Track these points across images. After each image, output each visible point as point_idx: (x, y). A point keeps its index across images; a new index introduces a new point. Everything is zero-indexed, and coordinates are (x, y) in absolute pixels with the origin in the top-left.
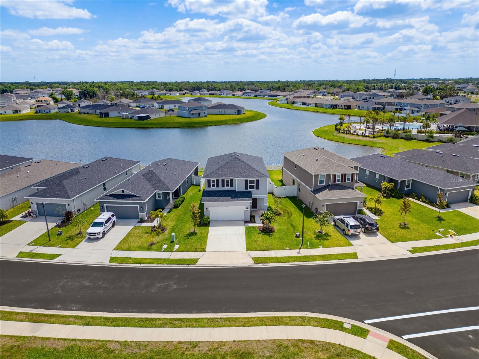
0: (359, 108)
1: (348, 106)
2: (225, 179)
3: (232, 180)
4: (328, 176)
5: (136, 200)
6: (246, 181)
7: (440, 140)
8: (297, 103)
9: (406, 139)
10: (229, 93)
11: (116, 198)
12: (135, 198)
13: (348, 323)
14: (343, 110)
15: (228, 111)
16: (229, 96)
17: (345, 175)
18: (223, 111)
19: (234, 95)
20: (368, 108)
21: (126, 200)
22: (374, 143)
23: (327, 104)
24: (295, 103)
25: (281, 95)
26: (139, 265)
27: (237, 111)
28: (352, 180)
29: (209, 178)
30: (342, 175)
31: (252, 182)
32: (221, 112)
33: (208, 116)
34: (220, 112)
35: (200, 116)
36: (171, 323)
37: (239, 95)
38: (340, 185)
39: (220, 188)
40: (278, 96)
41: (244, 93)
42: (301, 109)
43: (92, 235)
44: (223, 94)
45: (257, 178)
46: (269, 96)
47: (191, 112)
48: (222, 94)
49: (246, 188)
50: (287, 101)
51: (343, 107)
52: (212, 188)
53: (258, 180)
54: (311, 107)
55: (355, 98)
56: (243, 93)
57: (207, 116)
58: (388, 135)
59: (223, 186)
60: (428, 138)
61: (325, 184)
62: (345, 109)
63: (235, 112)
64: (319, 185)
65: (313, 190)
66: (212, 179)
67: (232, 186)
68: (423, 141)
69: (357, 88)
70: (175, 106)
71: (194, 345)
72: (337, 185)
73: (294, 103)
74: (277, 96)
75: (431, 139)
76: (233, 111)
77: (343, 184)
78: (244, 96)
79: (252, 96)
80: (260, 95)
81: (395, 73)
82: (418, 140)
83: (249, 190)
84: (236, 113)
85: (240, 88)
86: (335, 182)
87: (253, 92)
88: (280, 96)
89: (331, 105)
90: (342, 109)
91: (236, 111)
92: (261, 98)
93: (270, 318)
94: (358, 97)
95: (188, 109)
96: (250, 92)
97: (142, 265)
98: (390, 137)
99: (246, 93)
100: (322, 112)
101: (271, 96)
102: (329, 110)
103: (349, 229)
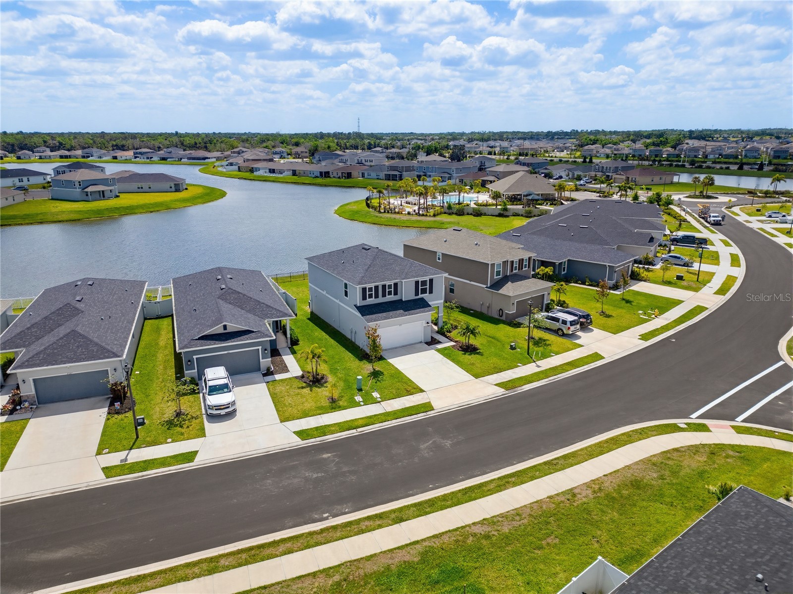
0: (363, 176)
1: (348, 173)
2: (387, 283)
3: (396, 285)
4: (505, 263)
5: (258, 339)
6: (417, 283)
7: (516, 213)
8: (258, 169)
9: (474, 216)
10: (105, 155)
11: (216, 340)
12: (252, 335)
13: (681, 422)
14: (342, 180)
15: (155, 185)
16: (104, 159)
17: (523, 260)
18: (145, 186)
19: (115, 158)
20: (377, 176)
21: (239, 341)
22: (441, 224)
23: (313, 171)
24: (255, 170)
25: (212, 158)
26: (354, 431)
27: (175, 184)
28: (529, 267)
29: (364, 286)
30: (520, 260)
31: (424, 283)
32: (142, 188)
33: (122, 195)
34: (139, 188)
35: (104, 197)
36: (508, 482)
37: (127, 158)
38: (517, 275)
39: (381, 300)
40: (207, 158)
41: (137, 153)
42: (271, 179)
43: (222, 407)
44: (92, 156)
45: (431, 277)
46: (189, 159)
47: (86, 190)
48: (89, 157)
49: (417, 294)
50: (237, 167)
51: (340, 174)
52: (370, 301)
53: (432, 279)
54: (287, 175)
55: (344, 161)
56: (134, 154)
57: (118, 196)
58: (450, 211)
59: (384, 295)
60: (502, 212)
61: (501, 276)
62: (344, 178)
63: (171, 187)
64: (495, 277)
65: (489, 286)
66: (368, 286)
67: (396, 294)
68: (496, 216)
69: (327, 146)
70: (22, 181)
71: (572, 493)
72: (515, 275)
73: (252, 170)
74: (205, 159)
75: (506, 213)
76: (166, 185)
77: (520, 273)
78: (138, 159)
79: (155, 159)
80: (171, 158)
81: (359, 124)
82: (489, 215)
83: (420, 296)
84: (173, 189)
85: (116, 145)
86: (512, 270)
87: (153, 152)
88: (209, 158)
89: (321, 173)
90: (339, 178)
91: (173, 186)
92: (176, 163)
93: (607, 441)
94: (349, 160)
95: (80, 185)
96: (149, 152)
97: (359, 430)
98: (453, 213)
99: (140, 153)
100: (310, 184)
101: (194, 159)
102: (320, 180)
103: (569, 326)
